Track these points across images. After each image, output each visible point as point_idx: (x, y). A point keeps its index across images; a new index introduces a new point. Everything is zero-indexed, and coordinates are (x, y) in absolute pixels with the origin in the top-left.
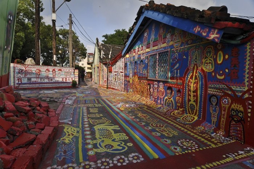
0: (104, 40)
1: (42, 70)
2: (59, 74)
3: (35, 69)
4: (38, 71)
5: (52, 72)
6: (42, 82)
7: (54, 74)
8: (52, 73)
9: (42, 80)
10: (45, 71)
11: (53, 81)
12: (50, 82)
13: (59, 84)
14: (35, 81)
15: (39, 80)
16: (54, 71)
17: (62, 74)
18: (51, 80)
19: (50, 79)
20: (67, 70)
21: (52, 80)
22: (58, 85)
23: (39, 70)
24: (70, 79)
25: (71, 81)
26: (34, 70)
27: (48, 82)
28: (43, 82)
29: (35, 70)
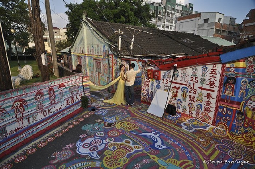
0: (68, 11)
1: (26, 99)
2: (60, 94)
3: (10, 102)
4: (19, 103)
5: (49, 94)
6: (31, 123)
7: (52, 97)
8: (48, 96)
9: (31, 119)
10: (35, 98)
11: (53, 113)
12: (48, 115)
13: (64, 113)
14: (16, 130)
15: (25, 123)
16: (52, 92)
17: (66, 92)
18: (49, 111)
19: (47, 110)
20: (73, 82)
21: (51, 111)
22: (61, 117)
23: (20, 101)
24: (78, 95)
25: (80, 99)
26: (8, 105)
27: (43, 117)
28: (35, 122)
29: (11, 104)
